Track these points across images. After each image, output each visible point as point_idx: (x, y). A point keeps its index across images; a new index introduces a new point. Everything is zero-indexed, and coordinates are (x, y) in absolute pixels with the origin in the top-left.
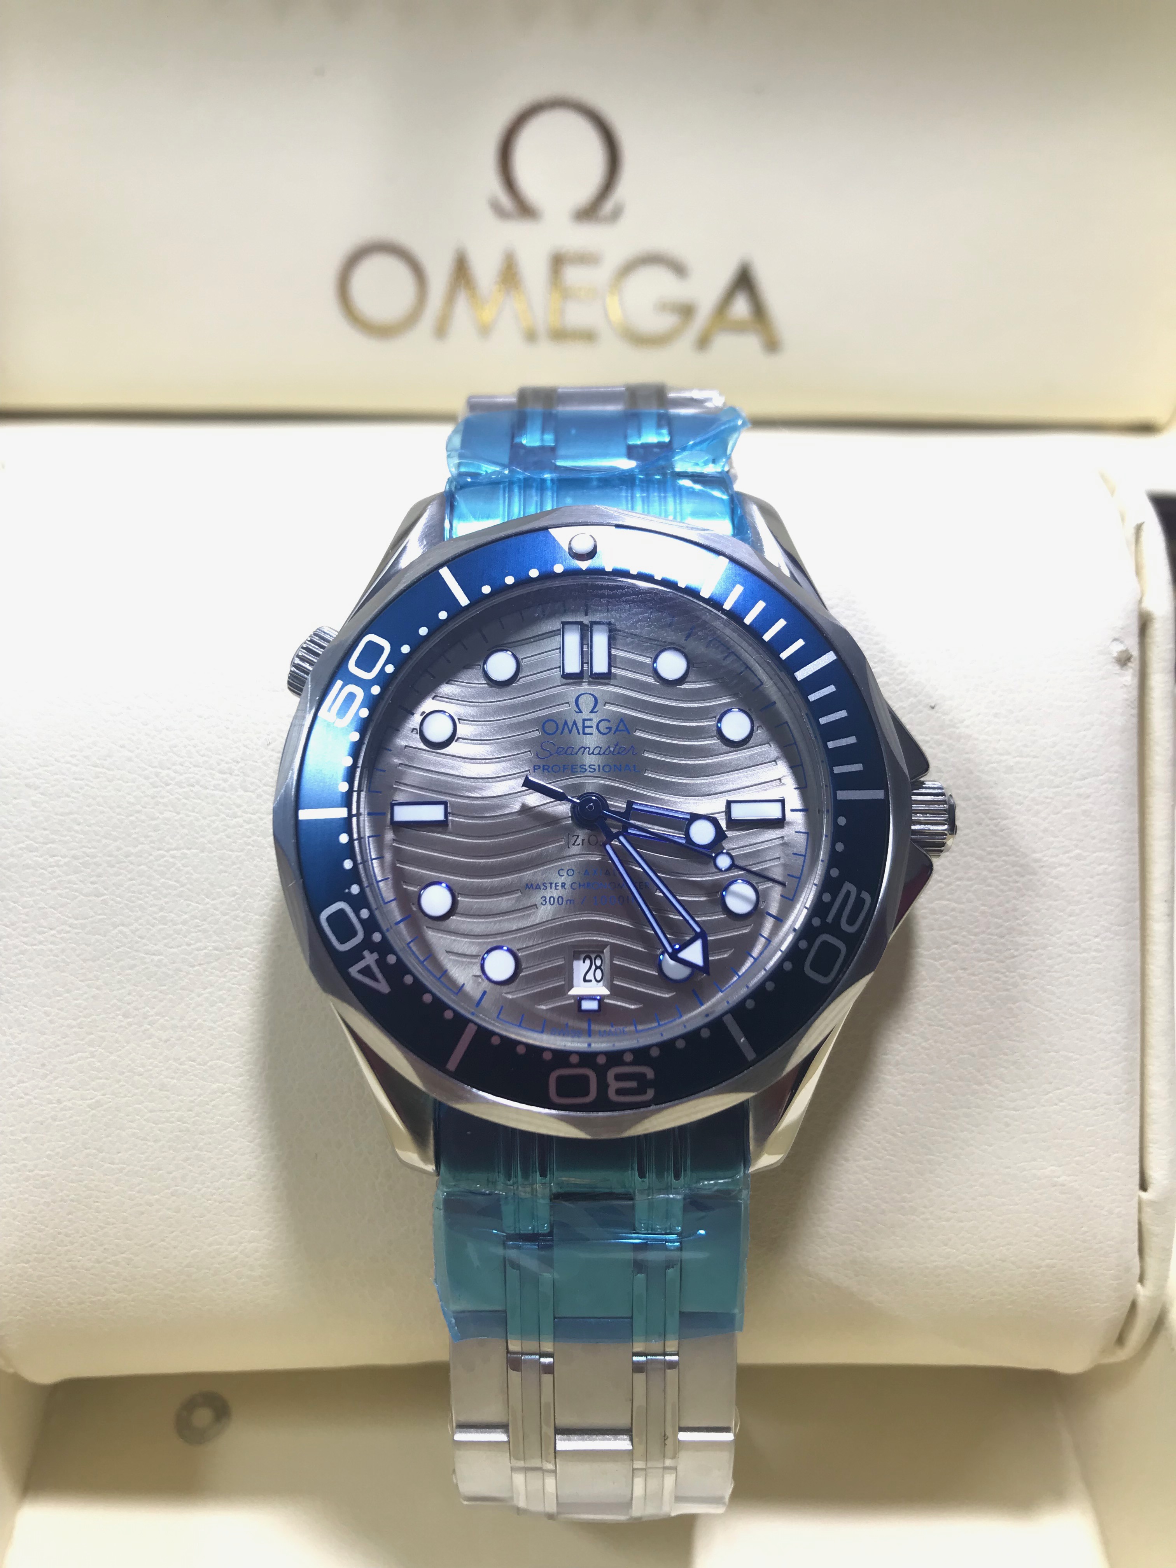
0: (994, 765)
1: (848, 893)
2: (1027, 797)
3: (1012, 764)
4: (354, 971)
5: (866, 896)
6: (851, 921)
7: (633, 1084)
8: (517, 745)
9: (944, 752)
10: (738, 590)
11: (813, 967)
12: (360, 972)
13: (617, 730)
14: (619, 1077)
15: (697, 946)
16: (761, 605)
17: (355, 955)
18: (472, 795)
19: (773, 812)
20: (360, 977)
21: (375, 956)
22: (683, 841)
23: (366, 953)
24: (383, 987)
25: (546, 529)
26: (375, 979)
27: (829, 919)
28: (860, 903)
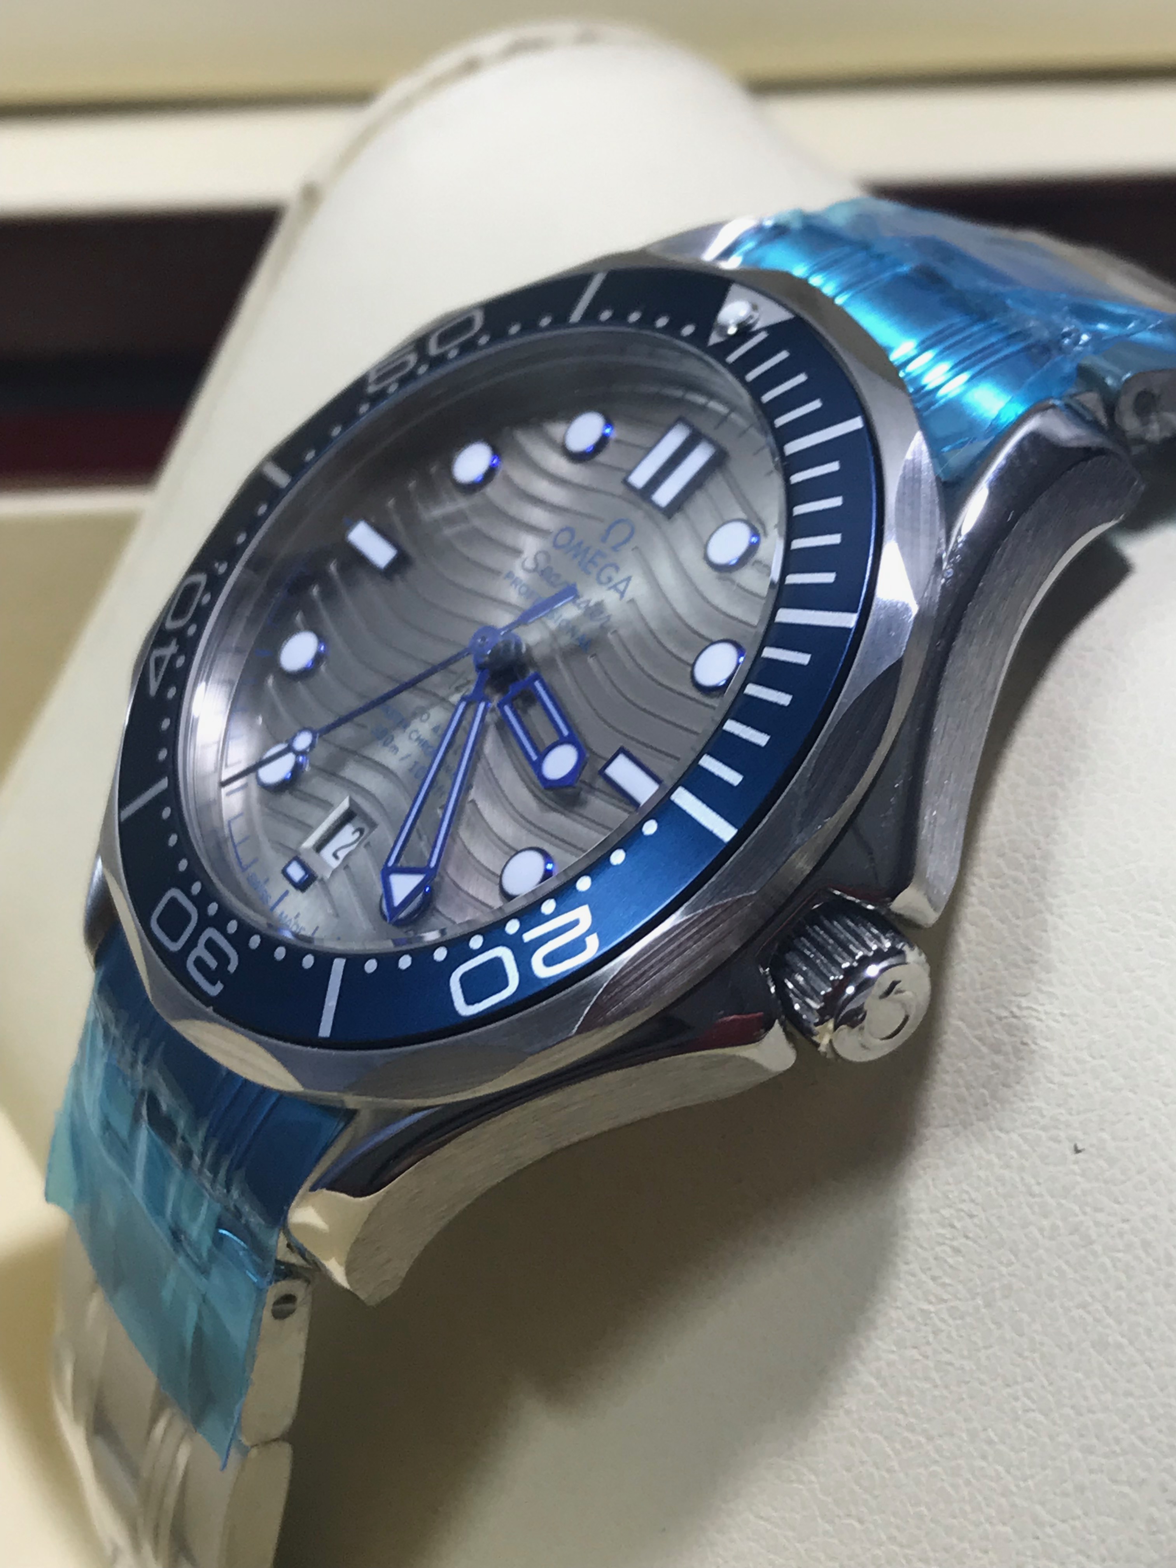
0: (1089, 1319)
1: (575, 923)
2: (1093, 1412)
3: (1110, 1339)
6: (550, 960)
7: (213, 963)
9: (1041, 1230)
11: (465, 980)
14: (211, 945)
27: (528, 937)
28: (578, 946)
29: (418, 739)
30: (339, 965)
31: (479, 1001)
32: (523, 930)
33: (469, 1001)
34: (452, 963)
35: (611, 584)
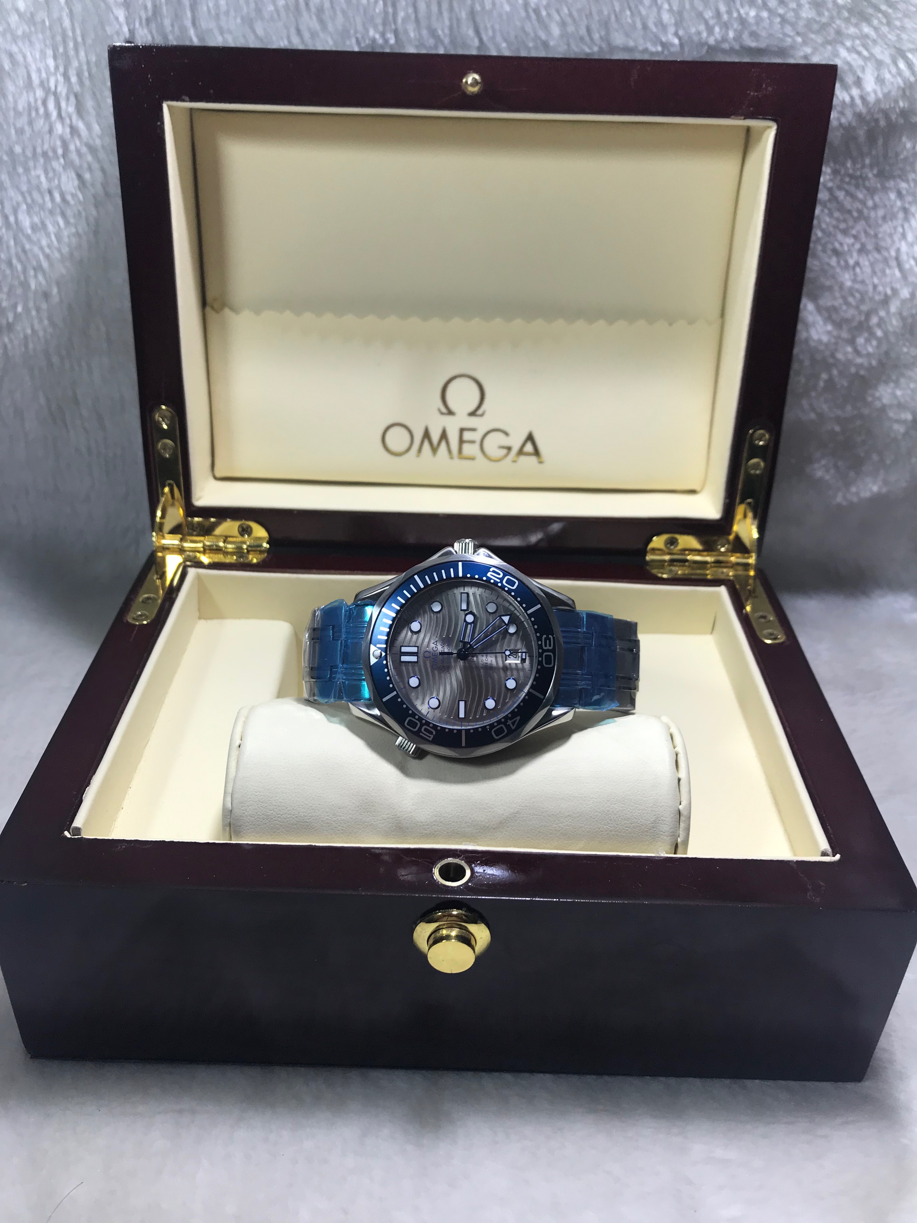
1: (491, 575)
4: (513, 728)
5: (491, 570)
6: (499, 574)
7: (548, 641)
8: (440, 678)
10: (393, 605)
11: (513, 586)
12: (513, 726)
13: (436, 645)
14: (546, 646)
15: (503, 618)
16: (399, 598)
17: (508, 727)
18: (456, 692)
19: (464, 596)
20: (515, 726)
21: (509, 721)
22: (473, 624)
23: (508, 724)
24: (518, 718)
25: (370, 666)
26: (516, 720)
27: (499, 581)
28: (494, 572)
29: (487, 658)
30: (529, 612)
31: (514, 581)
32: (499, 583)
33: (515, 583)
34: (513, 591)
35: (436, 646)
